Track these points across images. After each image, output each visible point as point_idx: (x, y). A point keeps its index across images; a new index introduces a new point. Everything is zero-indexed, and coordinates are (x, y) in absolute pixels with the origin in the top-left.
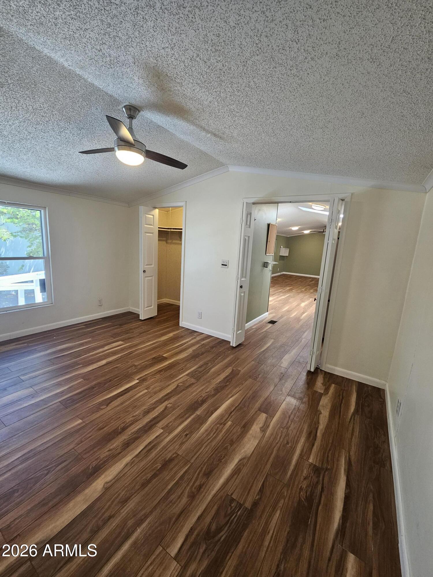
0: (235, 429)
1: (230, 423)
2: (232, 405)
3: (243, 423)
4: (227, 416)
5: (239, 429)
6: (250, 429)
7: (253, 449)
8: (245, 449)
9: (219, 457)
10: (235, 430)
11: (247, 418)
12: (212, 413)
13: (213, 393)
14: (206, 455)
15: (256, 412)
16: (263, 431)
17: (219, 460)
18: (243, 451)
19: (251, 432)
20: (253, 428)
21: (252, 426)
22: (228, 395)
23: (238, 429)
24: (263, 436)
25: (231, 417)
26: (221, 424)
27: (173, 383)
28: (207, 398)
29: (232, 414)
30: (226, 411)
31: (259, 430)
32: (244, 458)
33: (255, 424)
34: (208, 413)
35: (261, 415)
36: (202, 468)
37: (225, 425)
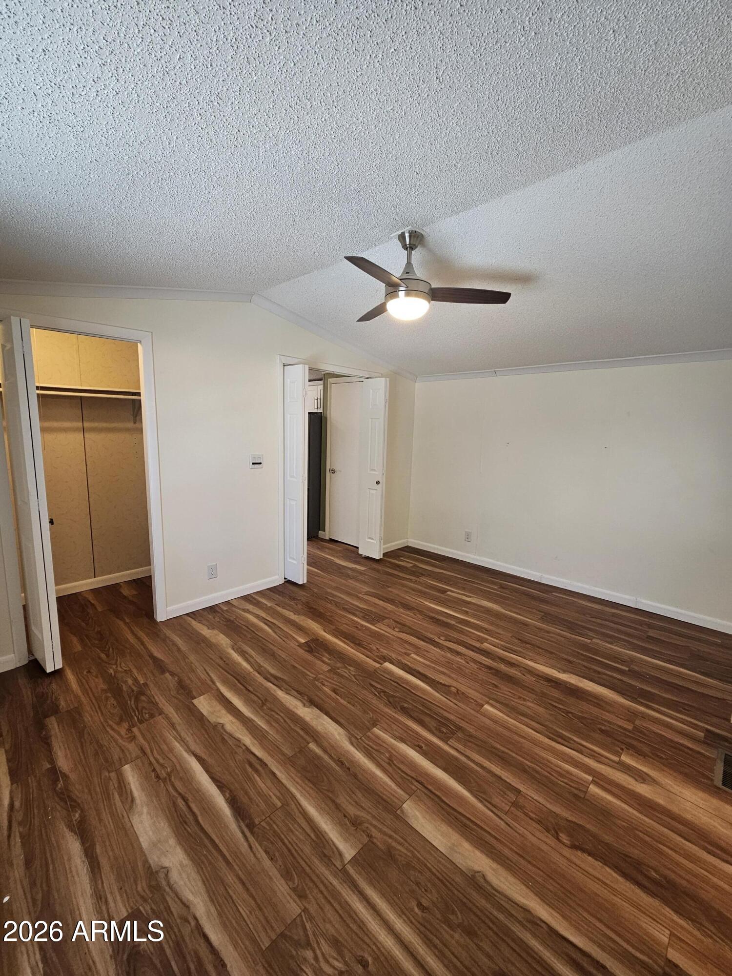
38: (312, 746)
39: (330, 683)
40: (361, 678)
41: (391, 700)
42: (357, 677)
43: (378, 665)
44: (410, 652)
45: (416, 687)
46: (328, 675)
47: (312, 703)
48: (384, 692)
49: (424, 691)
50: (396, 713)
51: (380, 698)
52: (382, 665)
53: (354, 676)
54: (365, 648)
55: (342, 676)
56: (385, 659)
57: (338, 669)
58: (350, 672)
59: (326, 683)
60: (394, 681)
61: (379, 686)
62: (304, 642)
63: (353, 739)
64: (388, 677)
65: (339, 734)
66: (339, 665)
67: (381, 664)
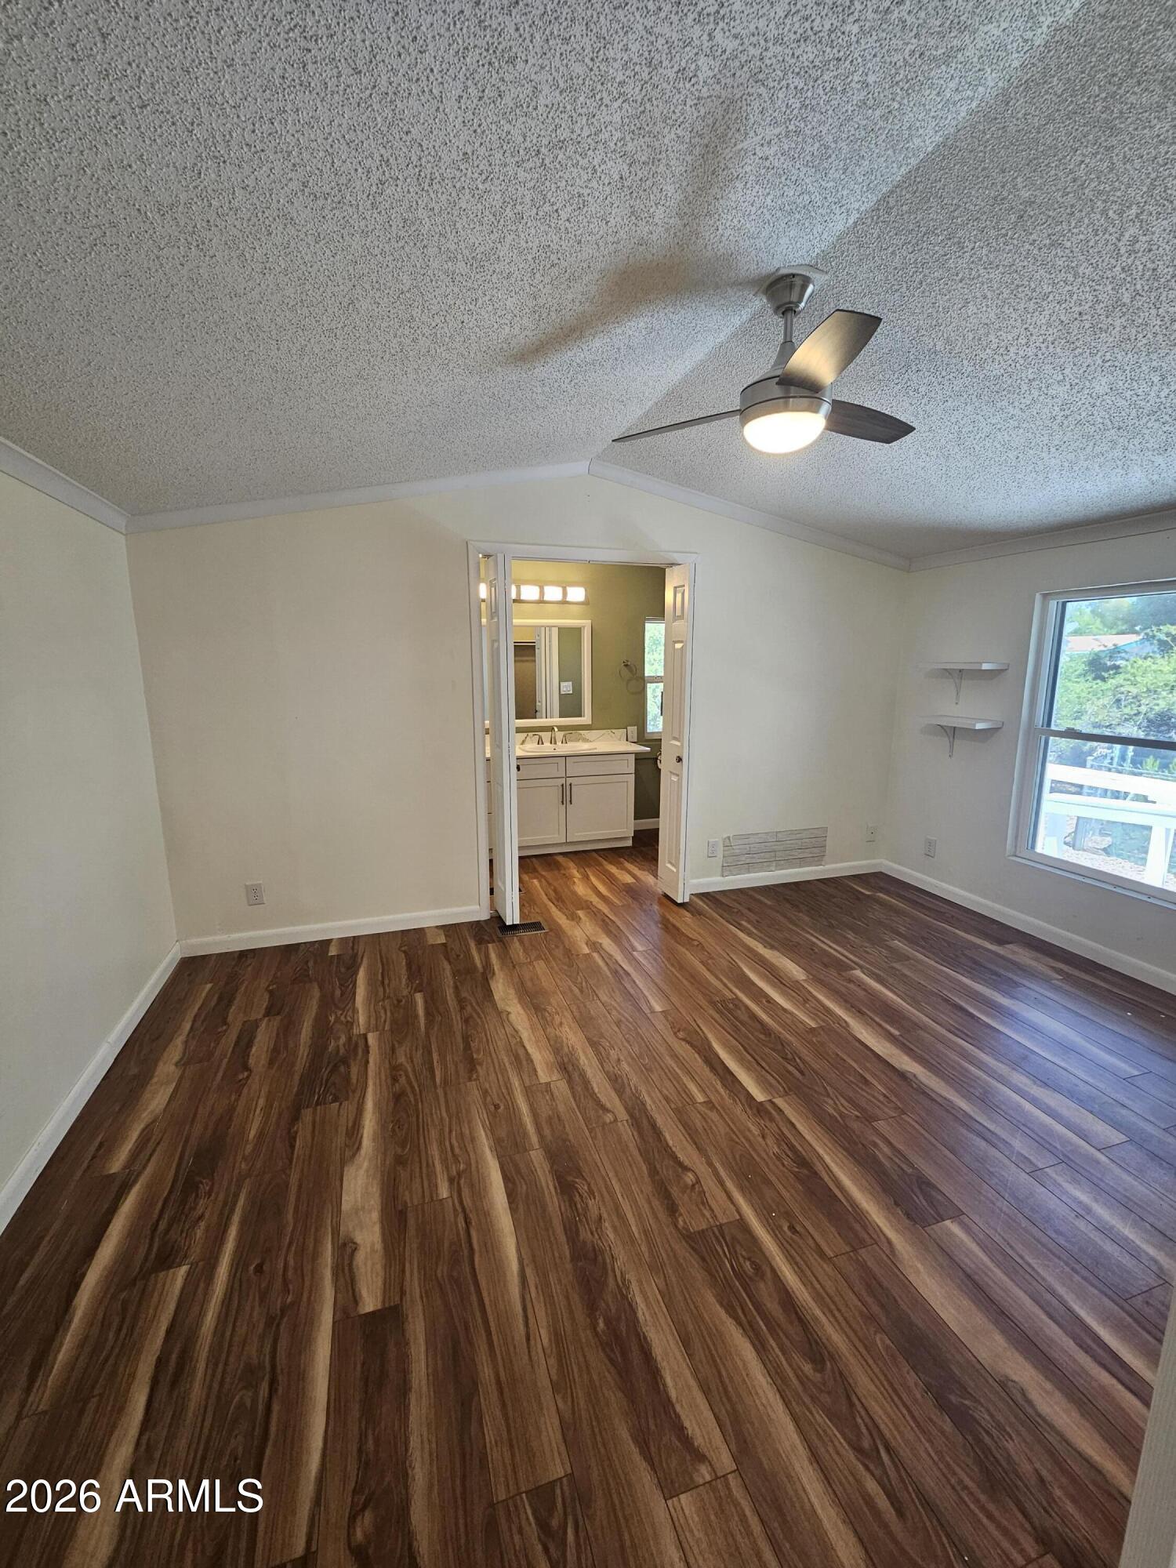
0: (420, 1191)
1: (444, 1192)
2: (491, 1246)
3: (411, 1222)
4: (468, 1202)
5: (407, 1198)
6: (382, 1223)
7: (345, 1183)
8: (362, 1172)
9: (403, 1125)
10: (416, 1185)
11: (415, 1246)
12: (507, 1179)
13: (585, 1234)
14: (427, 1111)
15: (403, 1293)
16: (345, 1245)
17: (398, 1121)
18: (366, 1164)
19: (375, 1215)
20: (377, 1229)
21: (383, 1234)
22: (542, 1274)
23: (411, 1196)
24: (336, 1232)
25: (455, 1210)
26: (459, 1174)
27: (710, 1164)
28: (572, 1203)
29: (461, 1219)
30: (486, 1215)
31: (359, 1239)
32: (354, 1155)
33: (379, 1246)
34: (518, 1171)
35: (380, 1299)
36: (415, 1095)
37: (451, 1180)
38: (896, 1033)
39: (874, 1097)
40: (816, 1088)
41: (780, 1047)
42: (821, 1090)
43: (779, 1101)
44: (703, 1109)
45: (731, 1050)
46: (878, 1112)
47: (903, 1075)
48: (785, 1059)
49: (726, 1045)
50: (780, 1033)
51: (795, 1053)
52: (769, 1098)
53: (828, 1095)
54: (792, 1147)
55: (850, 1100)
56: (759, 1110)
57: (857, 1117)
58: (835, 1103)
59: (881, 1098)
60: (763, 1067)
61: (791, 1068)
62: (948, 1223)
63: (844, 1025)
64: (769, 1078)
65: (862, 1033)
66: (855, 1126)
67: (770, 1101)
